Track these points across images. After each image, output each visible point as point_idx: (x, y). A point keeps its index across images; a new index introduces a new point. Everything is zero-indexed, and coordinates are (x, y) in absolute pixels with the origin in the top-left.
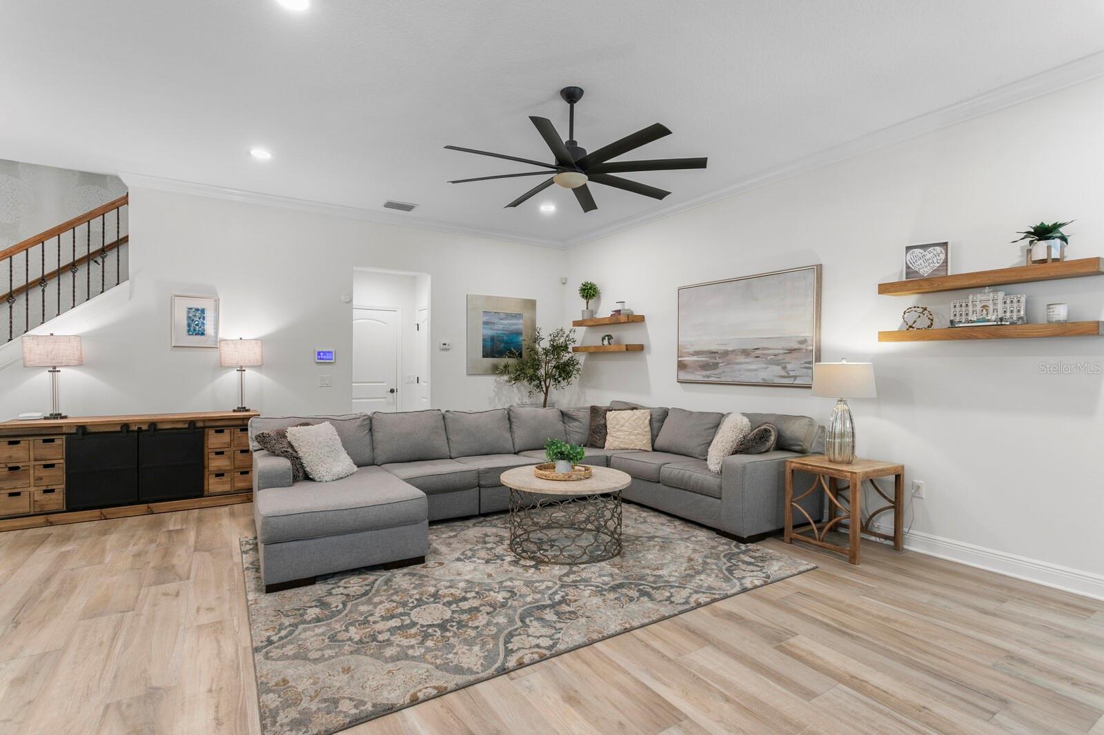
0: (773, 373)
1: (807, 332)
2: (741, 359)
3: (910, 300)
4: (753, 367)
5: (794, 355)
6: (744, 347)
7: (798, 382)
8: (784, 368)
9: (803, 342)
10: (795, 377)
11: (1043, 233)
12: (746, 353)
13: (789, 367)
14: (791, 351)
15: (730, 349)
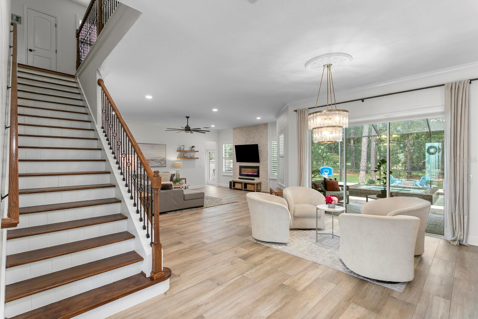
0: (158, 164)
1: (165, 157)
2: (151, 162)
3: (178, 153)
4: (154, 163)
5: (163, 161)
6: (151, 159)
7: (163, 166)
8: (161, 163)
9: (164, 158)
10: (163, 165)
11: (193, 147)
12: (152, 160)
13: (162, 163)
14: (162, 160)
15: (148, 159)
